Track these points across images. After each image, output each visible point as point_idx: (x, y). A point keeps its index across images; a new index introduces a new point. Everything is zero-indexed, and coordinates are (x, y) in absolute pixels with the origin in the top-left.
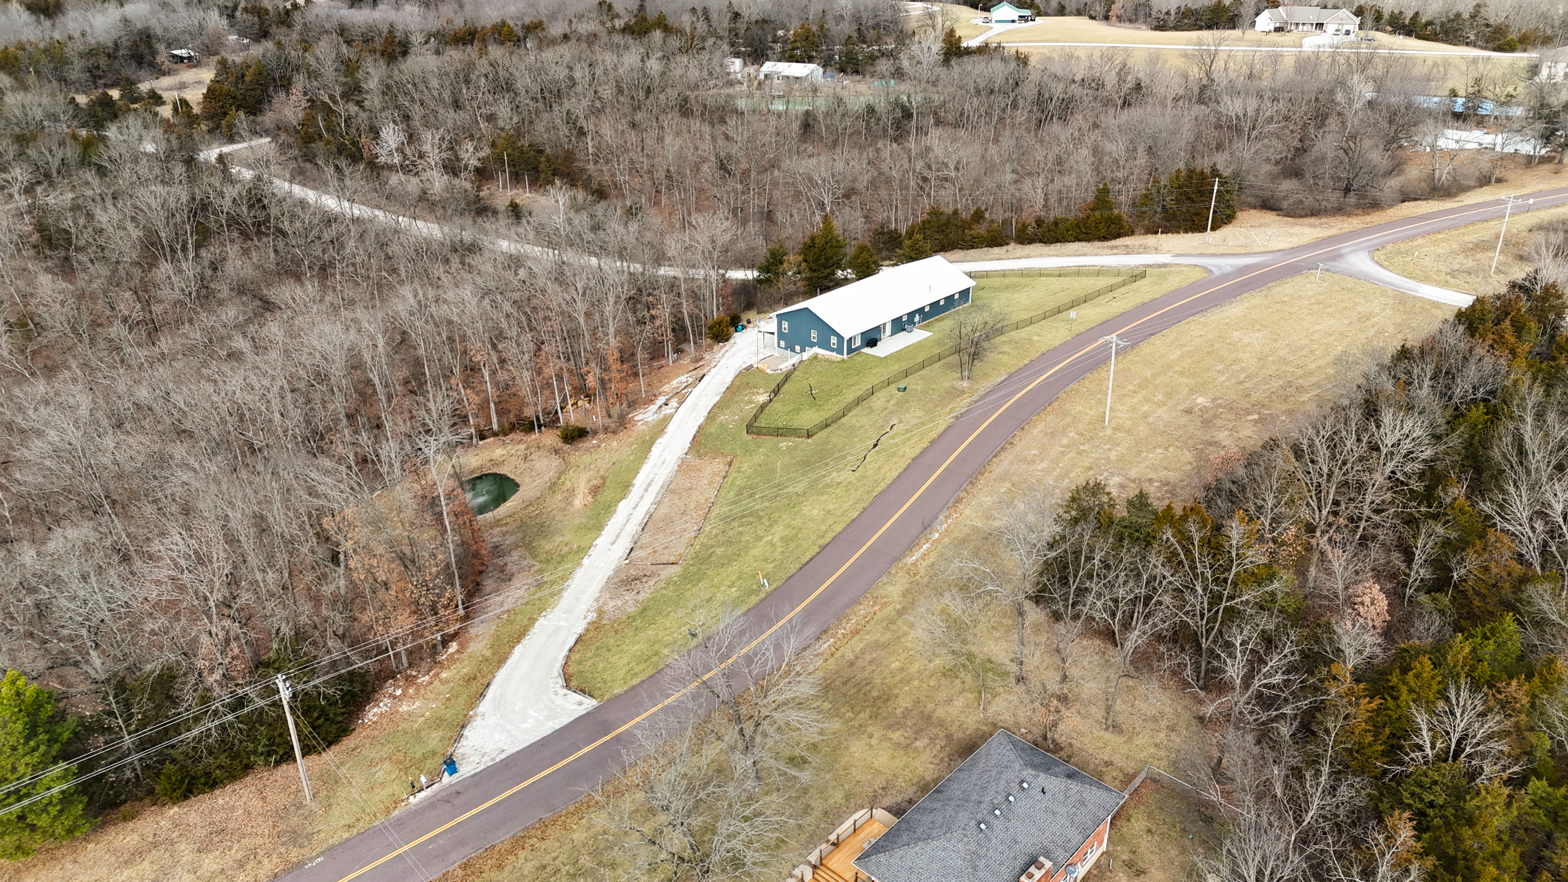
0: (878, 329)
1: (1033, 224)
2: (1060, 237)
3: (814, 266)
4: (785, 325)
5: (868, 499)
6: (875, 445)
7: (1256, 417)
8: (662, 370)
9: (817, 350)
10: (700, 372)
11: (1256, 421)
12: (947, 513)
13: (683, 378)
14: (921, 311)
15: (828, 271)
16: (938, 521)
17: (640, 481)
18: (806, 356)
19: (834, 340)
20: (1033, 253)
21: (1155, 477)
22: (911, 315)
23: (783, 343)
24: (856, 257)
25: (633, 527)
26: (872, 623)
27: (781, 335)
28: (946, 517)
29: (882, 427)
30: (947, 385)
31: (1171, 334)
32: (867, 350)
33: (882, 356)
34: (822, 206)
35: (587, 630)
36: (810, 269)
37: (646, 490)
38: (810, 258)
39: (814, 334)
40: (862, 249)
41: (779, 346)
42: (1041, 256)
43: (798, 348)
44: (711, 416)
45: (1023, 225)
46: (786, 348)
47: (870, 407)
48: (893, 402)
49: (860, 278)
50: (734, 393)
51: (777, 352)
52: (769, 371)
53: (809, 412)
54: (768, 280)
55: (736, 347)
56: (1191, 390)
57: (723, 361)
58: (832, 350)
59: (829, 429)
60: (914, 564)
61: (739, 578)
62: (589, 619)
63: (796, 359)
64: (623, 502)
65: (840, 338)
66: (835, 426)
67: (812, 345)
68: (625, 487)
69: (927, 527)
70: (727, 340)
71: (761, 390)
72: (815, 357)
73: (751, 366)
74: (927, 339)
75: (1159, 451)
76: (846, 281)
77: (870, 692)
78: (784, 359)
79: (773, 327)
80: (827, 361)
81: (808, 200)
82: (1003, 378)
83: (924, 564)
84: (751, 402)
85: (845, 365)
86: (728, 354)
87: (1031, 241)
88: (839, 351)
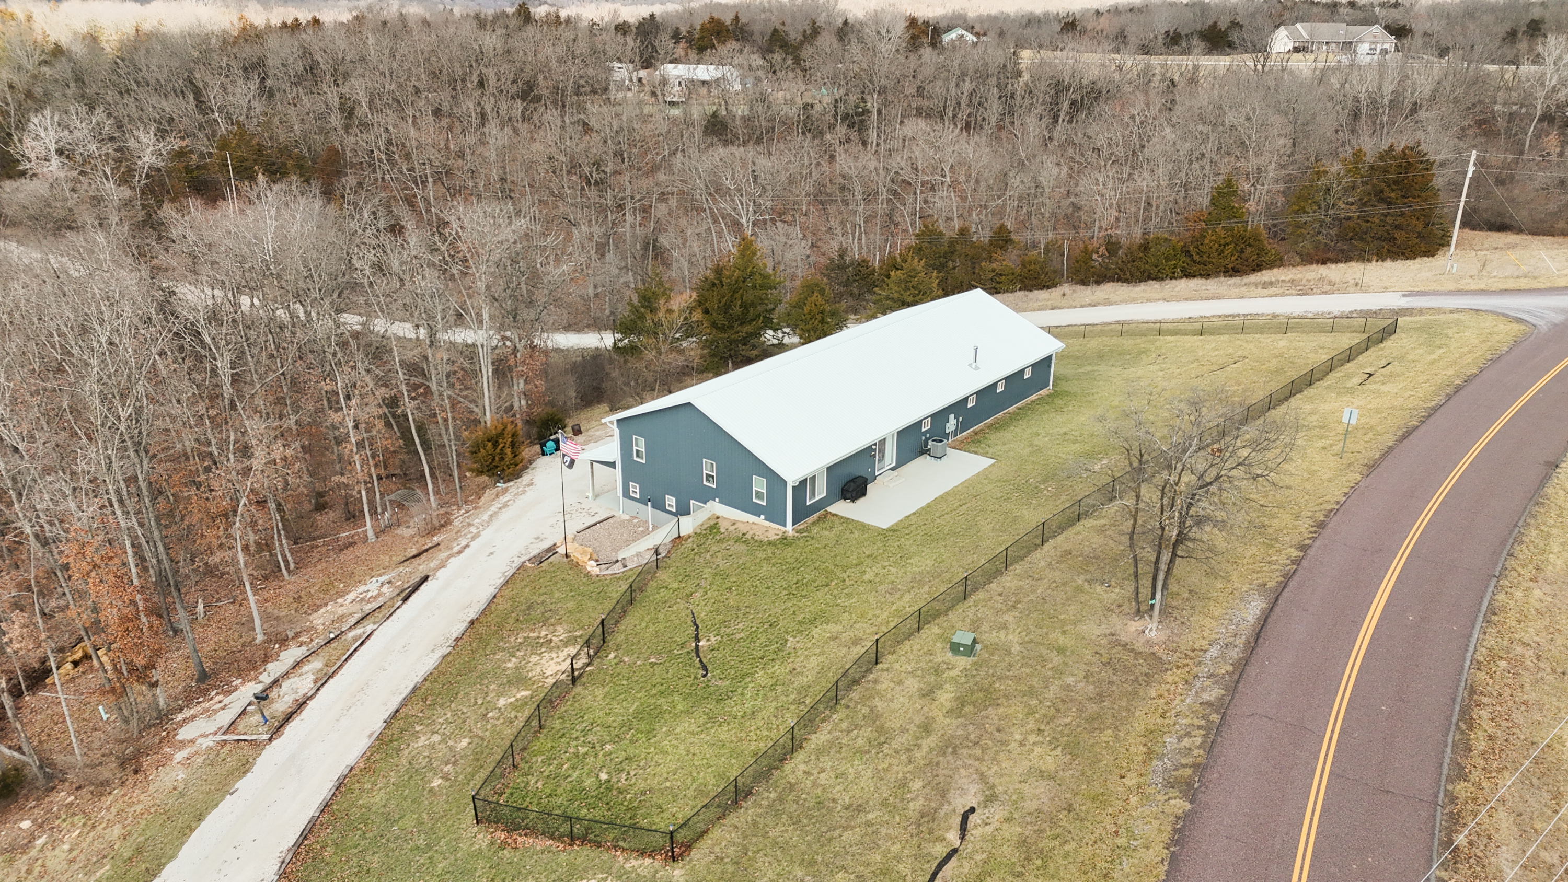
0: (869, 454)
1: (1102, 250)
2: (1154, 271)
3: (721, 320)
4: (640, 444)
8: (347, 555)
9: (716, 508)
10: (422, 567)
13: (372, 587)
14: (959, 407)
15: (748, 328)
18: (688, 525)
19: (759, 485)
20: (1113, 297)
22: (940, 417)
23: (635, 489)
24: (799, 305)
27: (631, 471)
29: (928, 816)
30: (1093, 630)
32: (842, 508)
33: (885, 526)
34: (736, 225)
36: (714, 325)
38: (713, 304)
39: (708, 467)
40: (810, 288)
41: (626, 494)
42: (1134, 301)
43: (671, 502)
45: (1086, 251)
46: (643, 501)
47: (874, 716)
48: (946, 697)
49: (807, 341)
50: (483, 641)
51: (623, 510)
52: (592, 567)
53: (684, 726)
54: (632, 350)
55: (530, 492)
57: (486, 534)
58: (756, 510)
59: (748, 812)
63: (662, 536)
65: (775, 481)
66: (766, 795)
67: (705, 496)
70: (517, 475)
71: (561, 632)
72: (713, 528)
73: (552, 550)
74: (984, 475)
76: (781, 348)
78: (638, 531)
79: (611, 449)
80: (741, 538)
81: (715, 221)
84: (519, 679)
85: (789, 554)
86: (505, 515)
87: (1101, 278)
88: (774, 513)
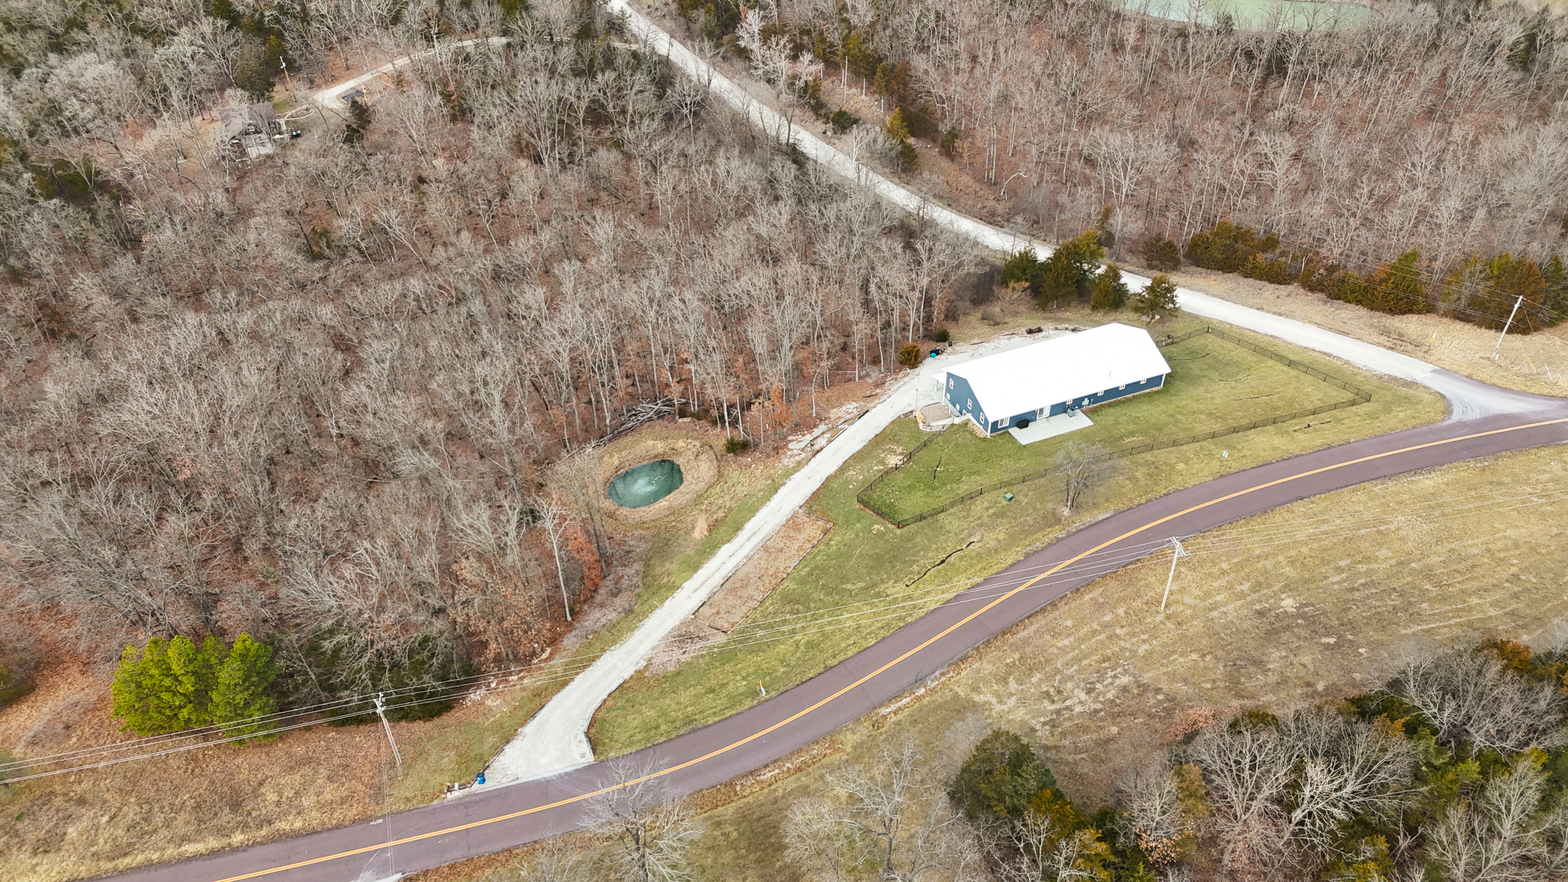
0: (1036, 411)
4: (952, 382)
5: (895, 625)
6: (943, 562)
7: (1332, 640)
8: (848, 386)
9: (970, 416)
10: (869, 404)
11: (1328, 646)
12: (945, 670)
13: (851, 408)
14: (1092, 396)
16: (933, 677)
17: (750, 526)
18: (959, 420)
21: (1165, 687)
23: (949, 397)
25: (718, 579)
26: (817, 765)
28: (943, 674)
29: (963, 540)
31: (1320, 503)
32: (1014, 431)
33: (1023, 442)
35: (631, 677)
37: (749, 539)
39: (970, 402)
41: (945, 397)
43: (958, 407)
44: (842, 469)
46: (950, 402)
47: (969, 510)
48: (992, 511)
50: (878, 443)
51: (942, 402)
52: (921, 425)
53: (920, 493)
56: (1286, 586)
57: (893, 397)
58: (980, 424)
60: (885, 717)
61: (755, 672)
62: (637, 668)
63: (949, 421)
64: (727, 546)
66: (930, 520)
67: (968, 411)
68: (738, 528)
69: (920, 681)
70: (916, 366)
71: (900, 449)
72: (966, 424)
73: (912, 412)
75: (1195, 656)
77: (771, 835)
78: (942, 416)
80: (972, 433)
82: (1108, 515)
83: (894, 718)
84: (882, 462)
